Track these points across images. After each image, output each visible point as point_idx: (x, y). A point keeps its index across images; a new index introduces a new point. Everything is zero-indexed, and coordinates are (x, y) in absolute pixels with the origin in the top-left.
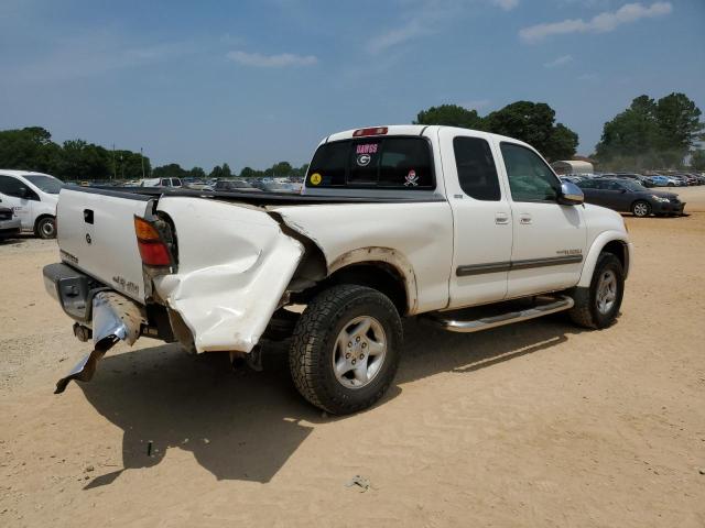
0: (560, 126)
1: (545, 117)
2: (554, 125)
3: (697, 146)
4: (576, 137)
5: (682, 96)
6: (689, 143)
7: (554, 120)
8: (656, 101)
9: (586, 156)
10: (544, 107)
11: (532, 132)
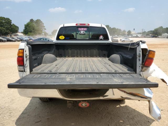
0: (13, 24)
1: (9, 22)
2: (12, 24)
3: (44, 31)
4: (18, 28)
5: (40, 20)
6: (42, 30)
7: (12, 23)
8: (35, 20)
9: (20, 32)
10: (8, 19)
11: (6, 25)
